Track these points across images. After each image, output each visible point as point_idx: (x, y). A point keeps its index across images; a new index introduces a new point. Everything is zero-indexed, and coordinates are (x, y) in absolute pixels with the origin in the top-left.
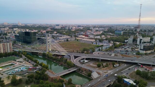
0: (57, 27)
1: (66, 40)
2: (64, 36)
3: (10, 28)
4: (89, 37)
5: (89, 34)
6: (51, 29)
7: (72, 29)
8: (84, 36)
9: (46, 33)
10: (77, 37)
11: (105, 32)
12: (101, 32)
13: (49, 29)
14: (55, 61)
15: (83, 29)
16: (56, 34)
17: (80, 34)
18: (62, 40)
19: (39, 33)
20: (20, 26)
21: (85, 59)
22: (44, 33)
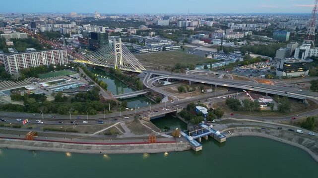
0: (161, 23)
1: (162, 48)
2: (163, 41)
3: (78, 24)
4: (212, 43)
5: (216, 37)
6: (149, 26)
7: (189, 26)
8: (202, 42)
9: (135, 34)
10: (189, 43)
11: (255, 32)
12: (247, 33)
13: (144, 28)
15: (214, 25)
16: (153, 36)
17: (197, 38)
18: (155, 48)
19: (122, 34)
20: (98, 19)
21: (168, 80)
22: (132, 34)
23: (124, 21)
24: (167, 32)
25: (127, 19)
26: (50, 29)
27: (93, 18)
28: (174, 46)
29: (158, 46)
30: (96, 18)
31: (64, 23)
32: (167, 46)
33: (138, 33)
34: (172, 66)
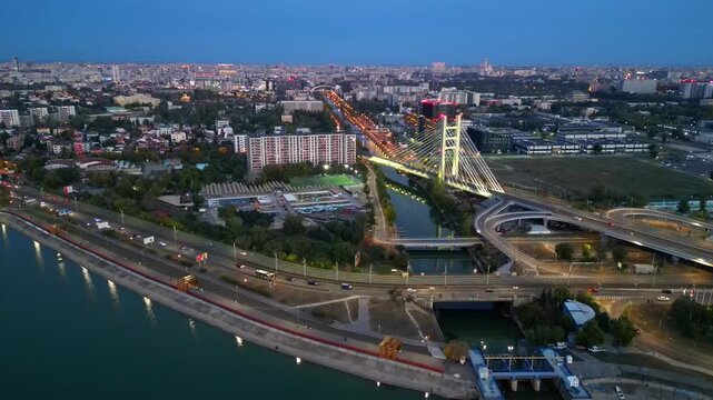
1: (591, 146)
6: (592, 95)
13: (580, 97)
14: (442, 211)
16: (593, 116)
18: (571, 144)
21: (546, 223)
22: (540, 110)
23: (540, 80)
24: (637, 109)
25: (552, 77)
26: (373, 94)
27: (475, 75)
28: (628, 143)
29: (581, 141)
30: (482, 74)
31: (410, 84)
32: (607, 141)
33: (555, 109)
34: (587, 191)
